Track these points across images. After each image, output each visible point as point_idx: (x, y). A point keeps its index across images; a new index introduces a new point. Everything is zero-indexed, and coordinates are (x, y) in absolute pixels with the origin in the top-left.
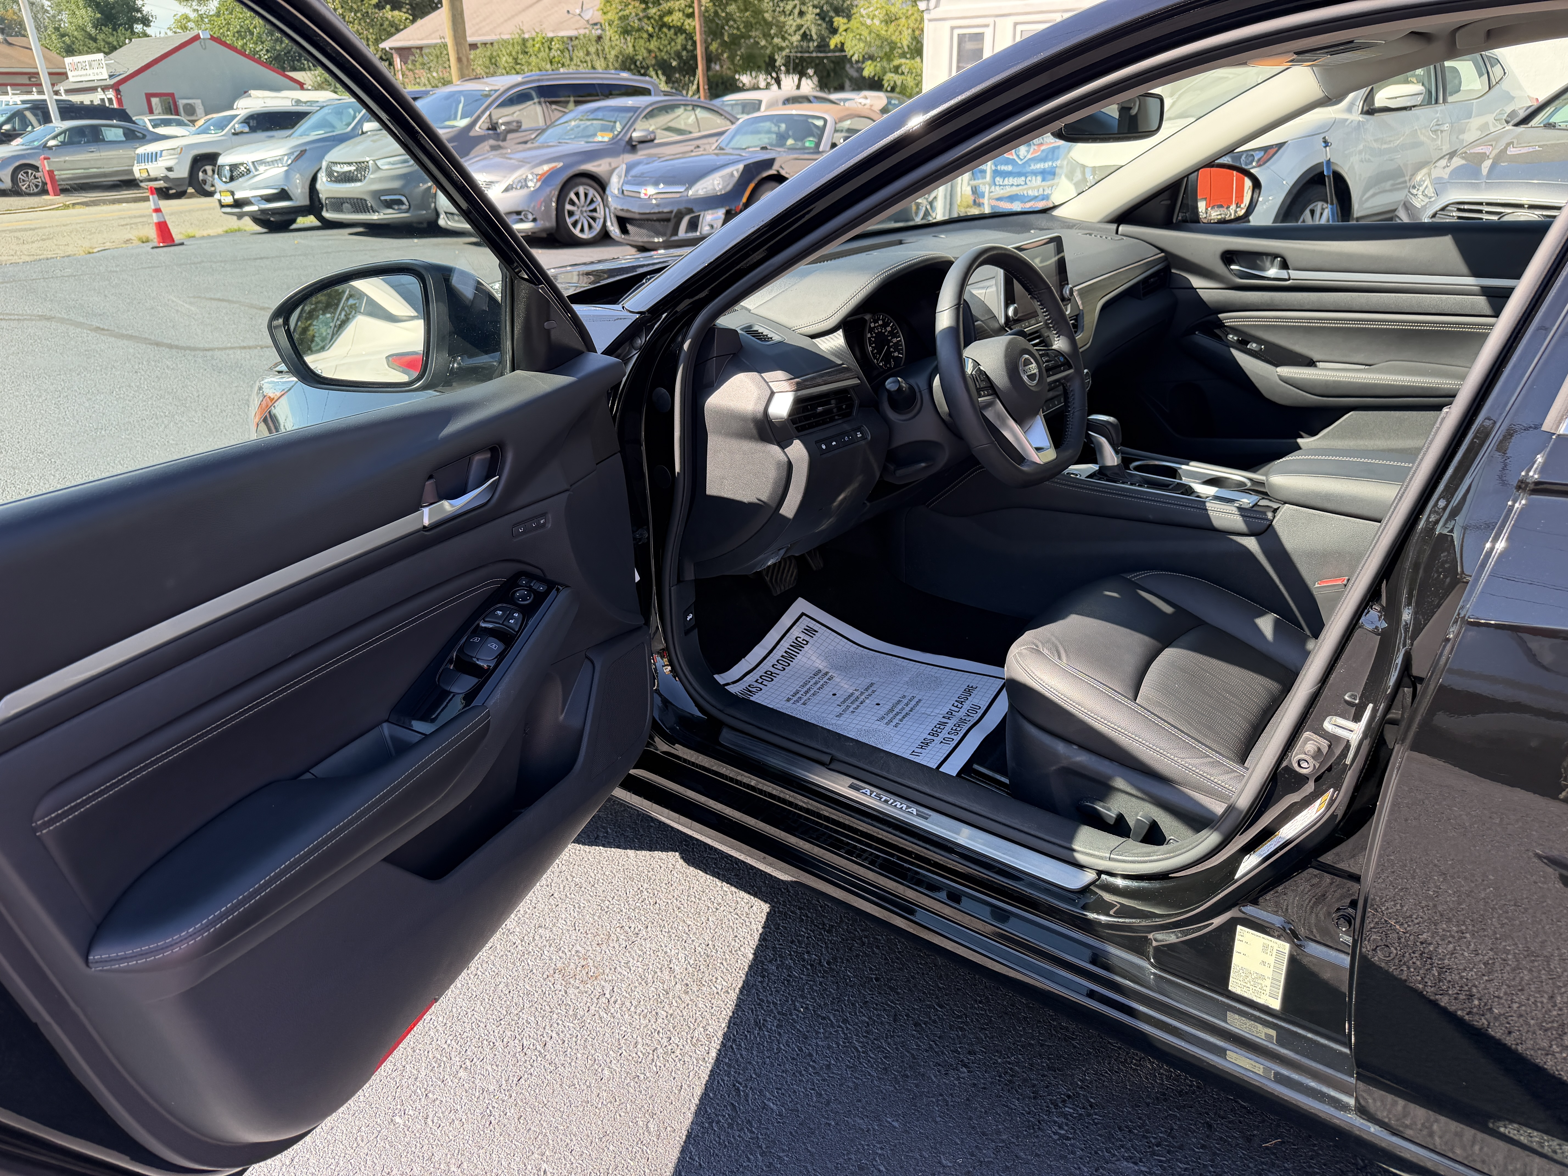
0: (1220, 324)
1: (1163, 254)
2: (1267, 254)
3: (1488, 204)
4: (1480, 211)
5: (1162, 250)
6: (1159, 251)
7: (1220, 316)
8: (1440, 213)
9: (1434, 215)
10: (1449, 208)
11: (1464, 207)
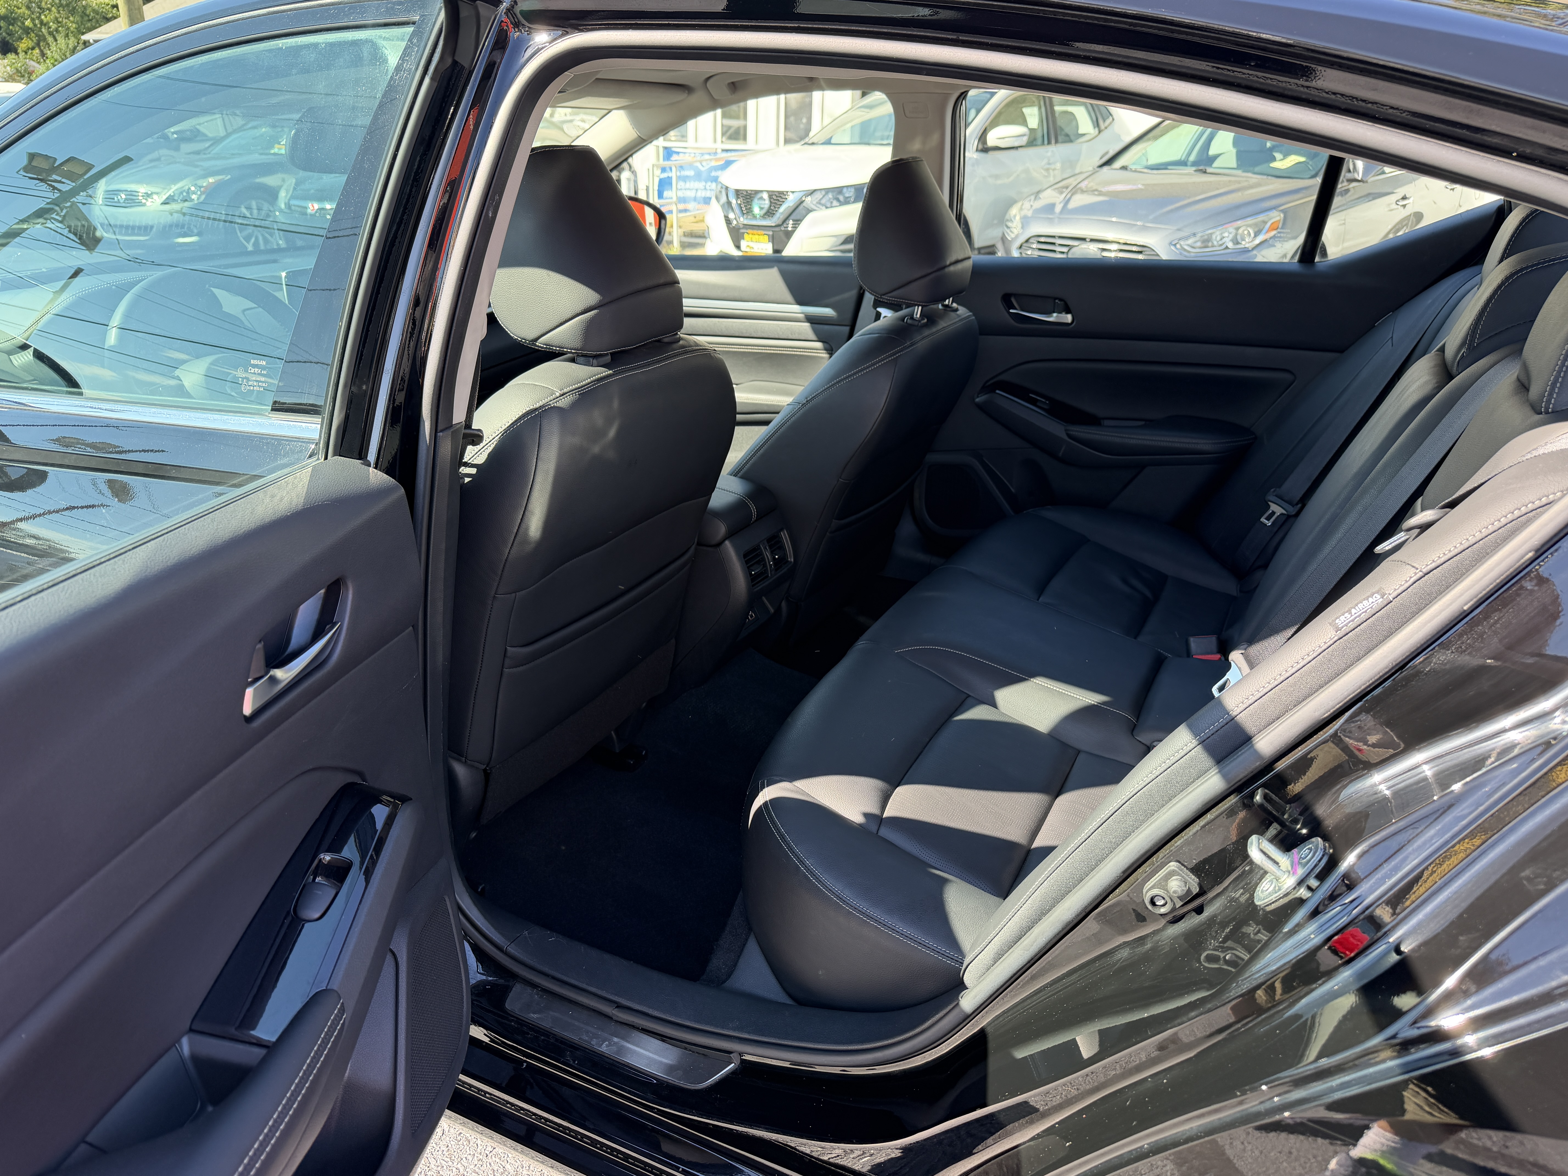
8: (1024, 245)
9: (1021, 247)
10: (1031, 241)
11: (1042, 239)
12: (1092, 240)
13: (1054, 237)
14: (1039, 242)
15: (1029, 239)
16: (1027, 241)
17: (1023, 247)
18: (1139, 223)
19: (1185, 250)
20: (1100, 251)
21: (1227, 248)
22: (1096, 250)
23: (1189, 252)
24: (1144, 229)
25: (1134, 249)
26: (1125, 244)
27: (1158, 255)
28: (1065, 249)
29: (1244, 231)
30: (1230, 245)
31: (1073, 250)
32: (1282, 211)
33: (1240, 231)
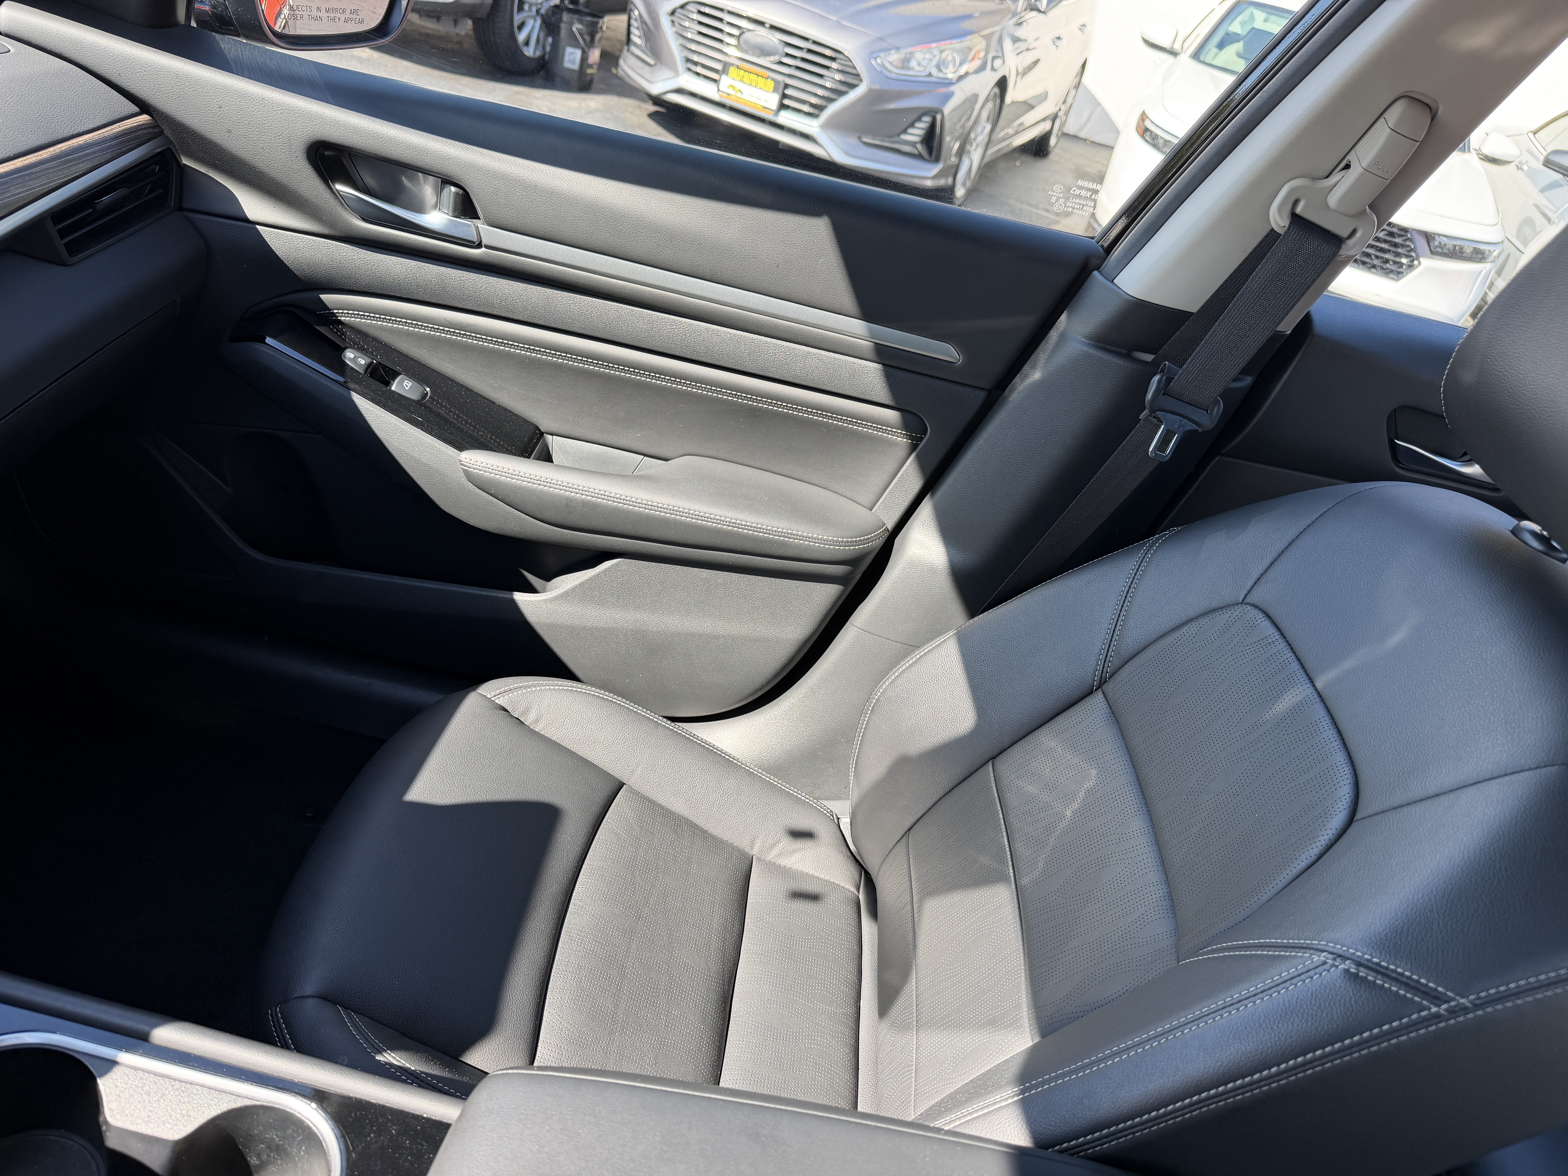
0: (329, 318)
1: (144, 118)
2: (426, 172)
3: (730, 12)
4: (720, 20)
5: (144, 107)
6: (135, 109)
7: (327, 298)
8: (679, 11)
9: (673, 13)
10: (689, 7)
11: (707, 10)
12: (773, 27)
13: (722, 10)
14: (700, 12)
15: (686, 4)
16: (682, 7)
17: (677, 14)
18: (834, 18)
19: (886, 68)
20: (782, 44)
21: (930, 75)
22: (776, 41)
23: (890, 72)
24: (838, 25)
25: (828, 52)
26: (815, 42)
27: (854, 68)
28: (735, 32)
29: (948, 55)
30: (934, 72)
31: (746, 35)
32: (983, 37)
33: (944, 55)
